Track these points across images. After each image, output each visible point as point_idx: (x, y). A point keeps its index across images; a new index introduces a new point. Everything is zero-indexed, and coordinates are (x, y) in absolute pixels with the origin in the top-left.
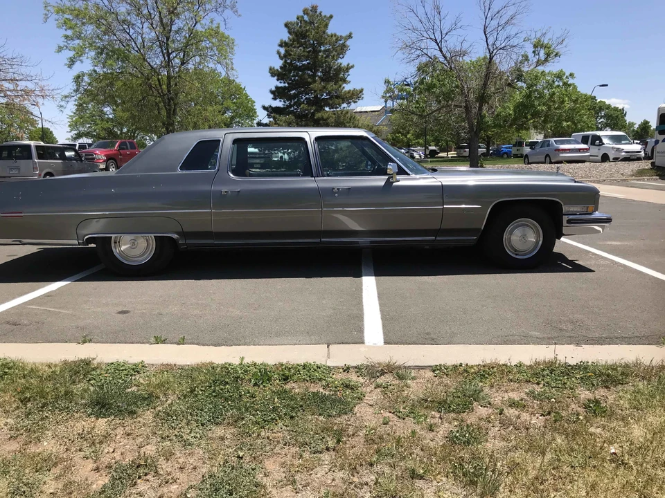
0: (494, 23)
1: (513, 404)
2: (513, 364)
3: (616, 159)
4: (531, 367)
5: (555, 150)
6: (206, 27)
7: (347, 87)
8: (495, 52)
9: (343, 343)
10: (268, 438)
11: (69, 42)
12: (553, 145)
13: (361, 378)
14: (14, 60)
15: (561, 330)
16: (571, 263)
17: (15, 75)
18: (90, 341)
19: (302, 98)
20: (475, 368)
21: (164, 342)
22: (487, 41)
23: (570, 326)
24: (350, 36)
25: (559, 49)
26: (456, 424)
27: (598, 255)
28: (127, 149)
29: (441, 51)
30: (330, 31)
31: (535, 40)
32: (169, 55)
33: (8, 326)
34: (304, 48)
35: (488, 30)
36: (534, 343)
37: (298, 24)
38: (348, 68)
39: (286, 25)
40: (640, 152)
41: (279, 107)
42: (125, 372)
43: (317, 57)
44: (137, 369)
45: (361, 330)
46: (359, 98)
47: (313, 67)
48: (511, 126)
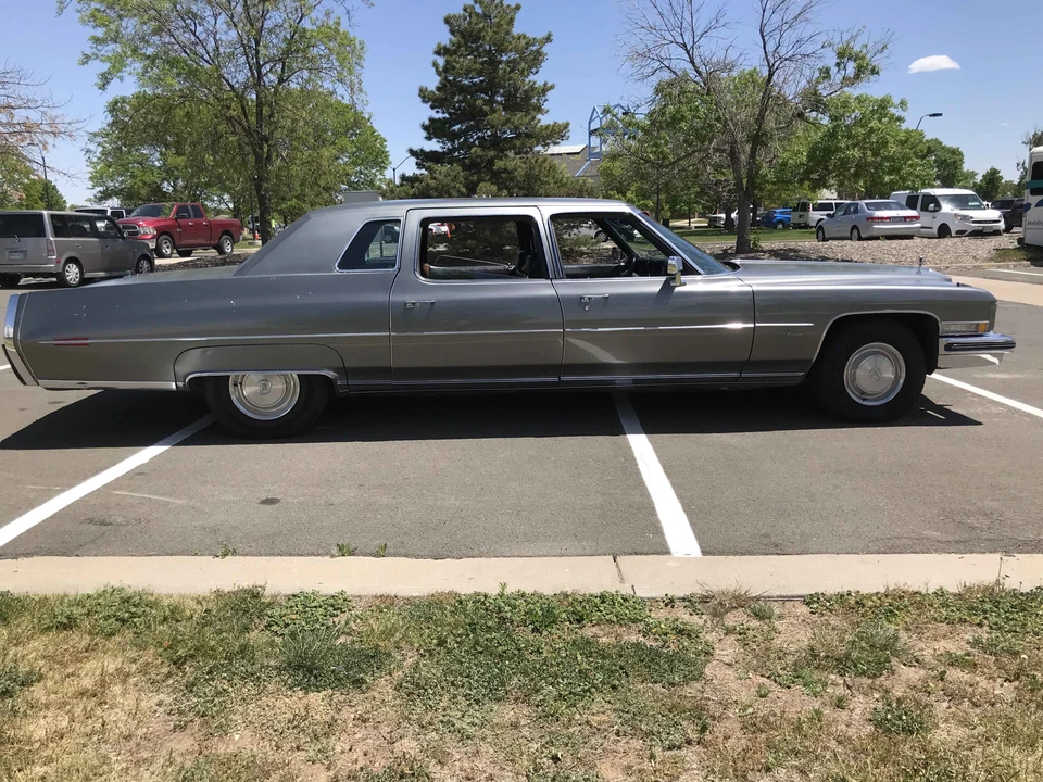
0: (776, 18)
1: (955, 661)
2: (930, 592)
3: (960, 233)
4: (959, 596)
5: (868, 219)
6: (319, 23)
7: (545, 120)
8: (777, 64)
9: (636, 554)
10: (588, 722)
11: (99, 47)
12: (864, 211)
13: (696, 617)
14: (8, 75)
15: (973, 528)
16: (940, 409)
17: (10, 100)
18: (234, 553)
19: (472, 137)
20: (874, 598)
21: (352, 553)
22: (765, 48)
23: (985, 523)
24: (548, 39)
25: (877, 61)
26: (877, 696)
27: (983, 397)
28: (190, 217)
29: (692, 62)
30: (516, 31)
31: (840, 45)
32: (259, 67)
33: (93, 527)
34: (475, 57)
35: (767, 30)
36: (936, 551)
37: (465, 19)
38: (545, 89)
39: (447, 21)
40: (998, 221)
41: (436, 152)
42: (321, 610)
43: (496, 71)
44: (337, 604)
45: (657, 529)
46: (562, 137)
47: (490, 87)
48: (801, 182)
